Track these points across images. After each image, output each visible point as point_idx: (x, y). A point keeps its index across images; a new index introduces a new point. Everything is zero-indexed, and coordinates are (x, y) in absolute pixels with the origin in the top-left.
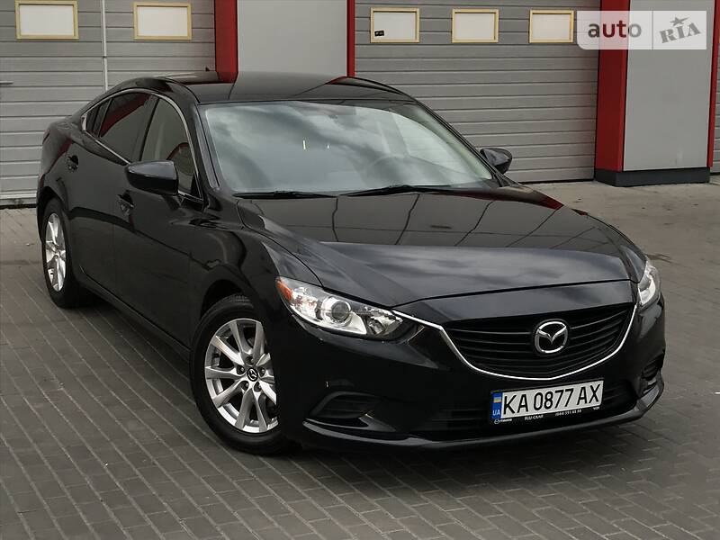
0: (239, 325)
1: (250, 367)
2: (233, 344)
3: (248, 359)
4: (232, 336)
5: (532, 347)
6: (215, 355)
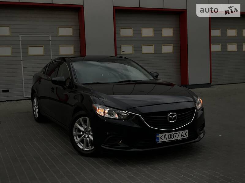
1: (86, 131)
2: (81, 125)
5: (167, 120)
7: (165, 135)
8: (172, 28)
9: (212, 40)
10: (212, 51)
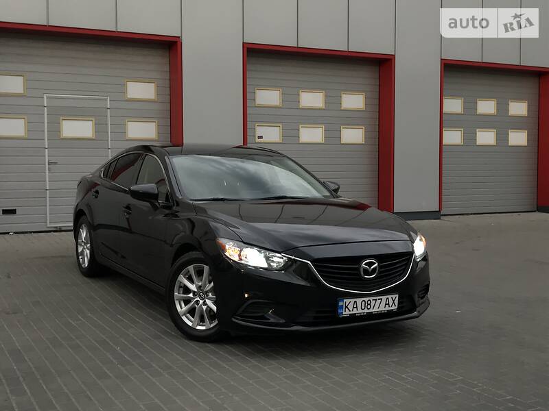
0: (194, 268)
1: (201, 292)
2: (191, 280)
3: (199, 288)
4: (190, 275)
5: (359, 274)
6: (180, 287)
7: (355, 301)
8: (363, 91)
9: (443, 121)
10: (444, 144)
